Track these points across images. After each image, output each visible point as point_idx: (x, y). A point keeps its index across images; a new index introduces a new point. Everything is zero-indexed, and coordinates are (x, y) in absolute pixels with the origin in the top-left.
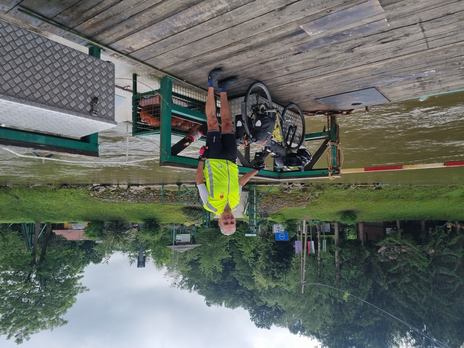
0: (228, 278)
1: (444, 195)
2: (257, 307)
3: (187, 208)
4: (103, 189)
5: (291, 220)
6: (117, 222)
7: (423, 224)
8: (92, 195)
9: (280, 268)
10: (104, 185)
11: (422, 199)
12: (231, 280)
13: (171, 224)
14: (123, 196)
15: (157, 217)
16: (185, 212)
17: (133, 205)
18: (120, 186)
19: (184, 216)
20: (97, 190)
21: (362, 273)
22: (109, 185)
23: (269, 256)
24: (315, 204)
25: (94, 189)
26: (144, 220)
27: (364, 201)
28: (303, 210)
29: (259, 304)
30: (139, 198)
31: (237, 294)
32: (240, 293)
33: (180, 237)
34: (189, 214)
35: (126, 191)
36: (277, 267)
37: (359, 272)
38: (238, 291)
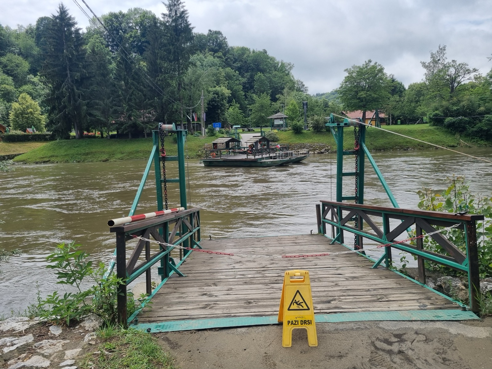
0: (248, 77)
1: (125, 154)
2: (221, 50)
3: (275, 141)
4: (323, 150)
5: (212, 136)
6: (318, 131)
7: (130, 136)
8: (329, 147)
9: (213, 101)
10: (322, 153)
11: (137, 152)
12: (246, 74)
13: (286, 131)
14: (312, 147)
15: (294, 135)
16: (277, 139)
17: (307, 141)
18: (313, 153)
19: (278, 136)
20: (326, 150)
21: (169, 106)
22: (319, 153)
23: (221, 108)
24: (200, 146)
25: (328, 150)
26: (302, 133)
27: (171, 150)
28: (206, 143)
29: (220, 54)
30: (303, 146)
31: (239, 61)
32: (237, 63)
33: (281, 122)
34: (275, 137)
35: (310, 150)
36: (215, 101)
37: (171, 107)
38: (239, 65)
